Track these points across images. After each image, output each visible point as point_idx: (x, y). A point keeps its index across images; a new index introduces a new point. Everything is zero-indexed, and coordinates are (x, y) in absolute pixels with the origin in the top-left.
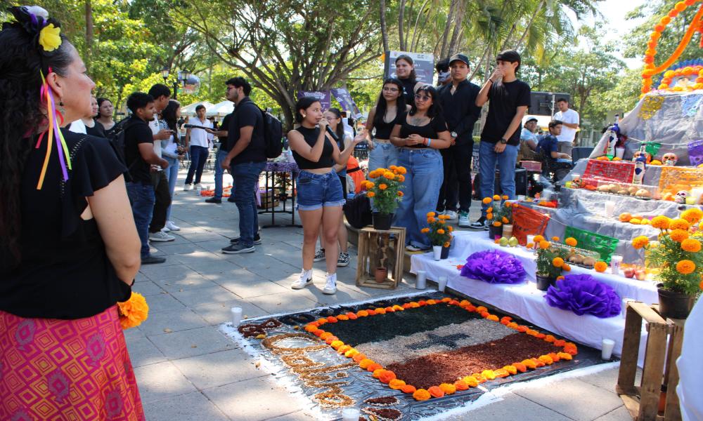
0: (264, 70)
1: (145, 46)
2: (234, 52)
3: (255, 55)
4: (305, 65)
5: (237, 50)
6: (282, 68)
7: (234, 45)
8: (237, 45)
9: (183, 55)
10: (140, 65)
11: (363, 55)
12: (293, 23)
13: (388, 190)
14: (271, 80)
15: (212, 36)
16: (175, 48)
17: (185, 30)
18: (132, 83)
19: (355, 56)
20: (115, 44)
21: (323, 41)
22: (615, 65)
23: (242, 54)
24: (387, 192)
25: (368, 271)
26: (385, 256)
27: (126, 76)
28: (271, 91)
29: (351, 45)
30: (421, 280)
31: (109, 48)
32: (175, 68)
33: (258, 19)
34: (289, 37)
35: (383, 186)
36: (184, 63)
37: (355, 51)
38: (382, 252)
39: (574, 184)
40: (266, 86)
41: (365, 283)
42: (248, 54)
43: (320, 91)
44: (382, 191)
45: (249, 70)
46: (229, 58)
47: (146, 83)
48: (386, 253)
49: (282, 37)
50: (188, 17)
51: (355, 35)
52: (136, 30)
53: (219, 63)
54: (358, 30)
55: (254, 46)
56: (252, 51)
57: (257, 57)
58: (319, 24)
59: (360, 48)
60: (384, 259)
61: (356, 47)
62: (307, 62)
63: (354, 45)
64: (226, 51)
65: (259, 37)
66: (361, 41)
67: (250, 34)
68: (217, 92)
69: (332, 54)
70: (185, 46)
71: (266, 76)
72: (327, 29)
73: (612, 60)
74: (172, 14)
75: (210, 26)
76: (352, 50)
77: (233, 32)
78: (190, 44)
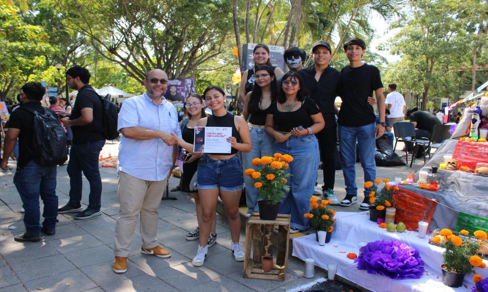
0: (135, 64)
1: (44, 46)
2: (113, 50)
3: (129, 52)
4: (166, 61)
5: (115, 49)
6: (148, 62)
7: (113, 46)
8: (115, 45)
9: (75, 53)
10: (40, 60)
11: (208, 53)
12: (157, 29)
13: (277, 180)
14: (141, 71)
15: (96, 38)
16: (69, 48)
17: (75, 34)
18: (34, 74)
19: (202, 54)
20: (22, 44)
21: (179, 42)
22: (379, 60)
23: (119, 52)
24: (275, 182)
25: (252, 257)
26: (270, 243)
27: (29, 68)
28: (140, 79)
29: (199, 46)
30: (310, 269)
31: (17, 47)
32: (69, 63)
33: (131, 26)
34: (153, 40)
35: (271, 177)
36: (76, 59)
37: (202, 50)
38: (266, 239)
39: (450, 166)
40: (137, 76)
41: (252, 273)
42: (123, 52)
43: (177, 79)
44: (270, 181)
45: (124, 64)
46: (110, 55)
47: (45, 74)
48: (270, 240)
49: (148, 39)
50: (78, 24)
51: (201, 39)
52: (37, 33)
53: (102, 60)
54: (204, 35)
55: (128, 46)
56: (126, 50)
57: (130, 54)
58: (176, 30)
59: (206, 48)
60: (268, 246)
61: (202, 48)
62: (167, 58)
63: (202, 45)
64: (106, 50)
65: (132, 40)
66: (206, 43)
67: (125, 37)
68: (101, 80)
69: (186, 52)
70: (77, 47)
71: (137, 68)
72: (182, 34)
73: (377, 57)
74: (65, 22)
75: (94, 32)
76: (199, 49)
77: (112, 37)
78: (80, 45)
